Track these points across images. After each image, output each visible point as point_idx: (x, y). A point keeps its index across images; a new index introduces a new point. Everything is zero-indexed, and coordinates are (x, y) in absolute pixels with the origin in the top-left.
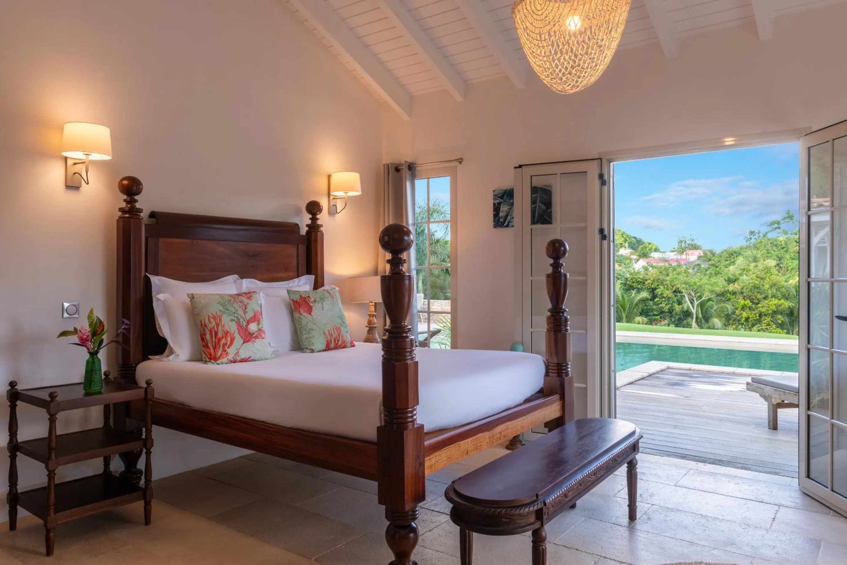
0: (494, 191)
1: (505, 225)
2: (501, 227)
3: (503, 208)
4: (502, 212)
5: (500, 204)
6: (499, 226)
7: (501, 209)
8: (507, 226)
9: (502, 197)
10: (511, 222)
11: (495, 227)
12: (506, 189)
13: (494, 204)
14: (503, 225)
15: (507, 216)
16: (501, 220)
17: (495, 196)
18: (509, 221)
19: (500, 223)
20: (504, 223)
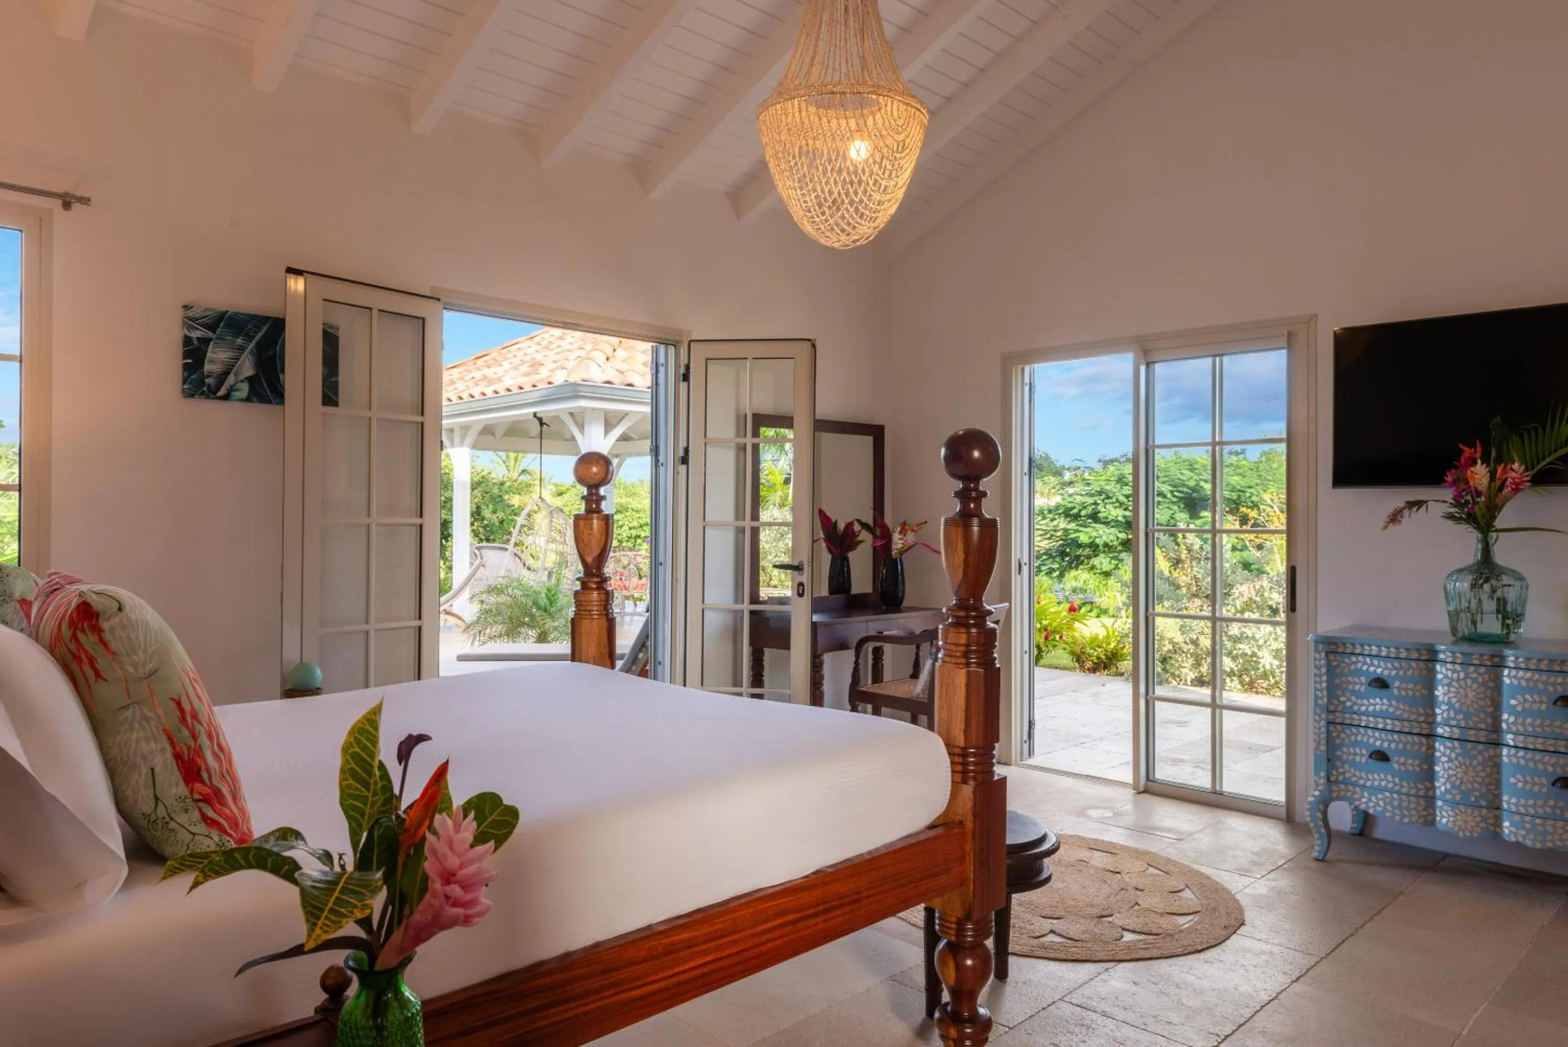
0: (185, 307)
1: (220, 393)
2: (208, 397)
3: (213, 352)
4: (212, 362)
5: (205, 342)
6: (202, 393)
7: (209, 354)
8: (226, 397)
9: (212, 327)
10: (237, 390)
11: (189, 394)
12: (223, 309)
13: (187, 340)
14: (215, 393)
15: (226, 374)
16: (209, 381)
17: (190, 321)
18: (232, 387)
19: (205, 389)
20: (218, 389)
